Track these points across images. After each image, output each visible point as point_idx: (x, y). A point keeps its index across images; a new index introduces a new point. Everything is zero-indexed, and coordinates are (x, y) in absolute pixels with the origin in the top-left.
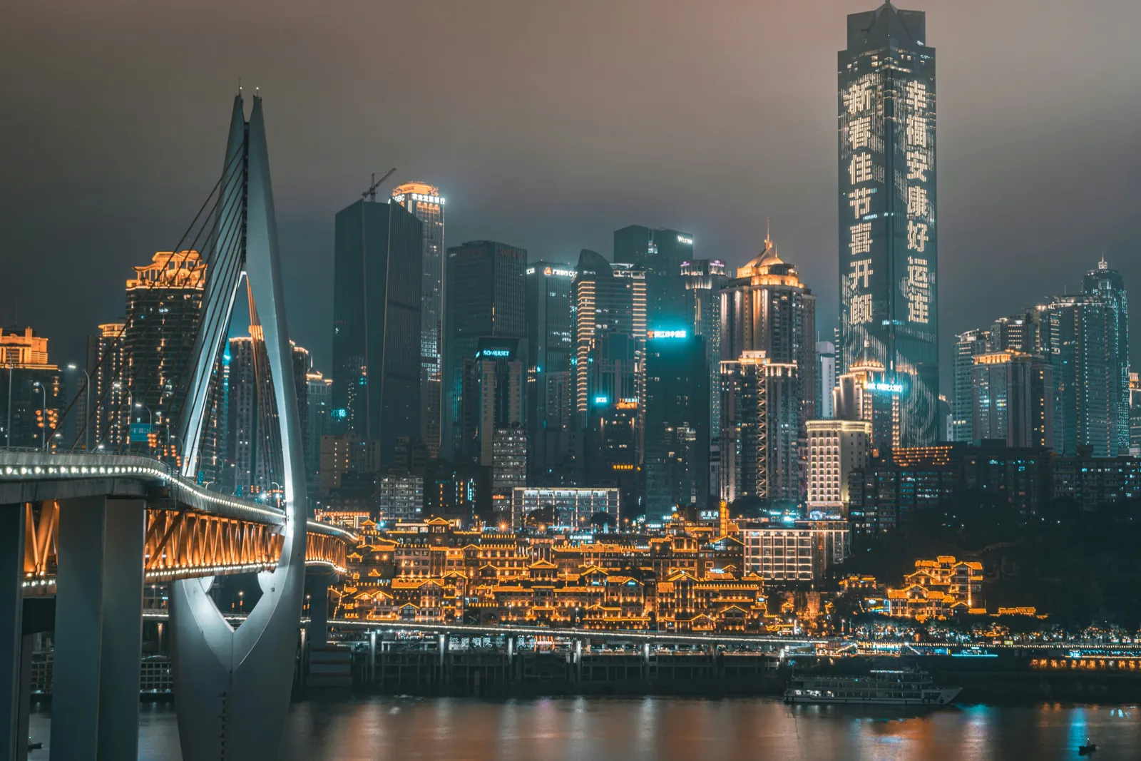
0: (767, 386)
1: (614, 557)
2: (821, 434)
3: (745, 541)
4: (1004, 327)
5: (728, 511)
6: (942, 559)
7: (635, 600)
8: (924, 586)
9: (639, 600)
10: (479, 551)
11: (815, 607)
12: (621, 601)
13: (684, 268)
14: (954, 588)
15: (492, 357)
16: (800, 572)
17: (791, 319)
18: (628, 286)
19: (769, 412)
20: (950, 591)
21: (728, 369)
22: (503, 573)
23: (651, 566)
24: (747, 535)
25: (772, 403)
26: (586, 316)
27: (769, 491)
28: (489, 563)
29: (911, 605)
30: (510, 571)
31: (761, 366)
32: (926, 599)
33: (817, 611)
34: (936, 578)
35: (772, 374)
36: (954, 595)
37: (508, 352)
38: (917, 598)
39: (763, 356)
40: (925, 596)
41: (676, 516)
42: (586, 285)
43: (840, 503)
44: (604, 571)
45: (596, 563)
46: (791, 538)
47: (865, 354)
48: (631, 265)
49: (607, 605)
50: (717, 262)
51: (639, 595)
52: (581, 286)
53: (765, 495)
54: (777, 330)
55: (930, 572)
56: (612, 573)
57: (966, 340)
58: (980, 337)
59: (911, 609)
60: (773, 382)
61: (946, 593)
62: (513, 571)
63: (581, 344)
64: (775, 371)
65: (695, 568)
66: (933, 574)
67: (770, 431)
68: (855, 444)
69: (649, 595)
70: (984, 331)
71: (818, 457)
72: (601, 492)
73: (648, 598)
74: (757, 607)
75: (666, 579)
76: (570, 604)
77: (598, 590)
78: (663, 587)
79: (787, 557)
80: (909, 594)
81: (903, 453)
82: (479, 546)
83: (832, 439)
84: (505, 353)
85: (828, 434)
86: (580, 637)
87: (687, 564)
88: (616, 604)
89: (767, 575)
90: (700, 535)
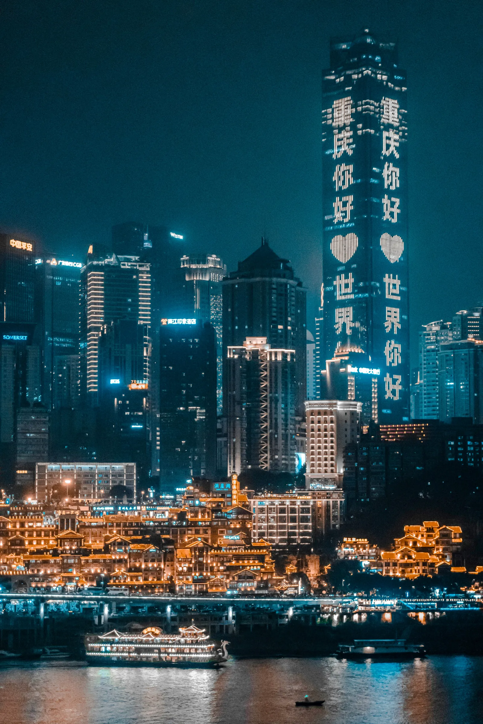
0: (268, 370)
1: (135, 527)
2: (319, 413)
3: (252, 509)
4: (464, 319)
5: (238, 483)
6: (427, 524)
7: (155, 565)
8: (412, 548)
9: (159, 565)
10: (9, 522)
11: (315, 568)
12: (143, 566)
13: (184, 261)
14: (438, 549)
15: (11, 342)
16: (301, 537)
17: (286, 309)
18: (134, 277)
19: (271, 393)
20: (435, 552)
21: (234, 353)
22: (31, 543)
23: (169, 534)
24: (254, 505)
25: (273, 385)
26: (95, 304)
27: (271, 465)
28: (18, 533)
29: (401, 565)
30: (37, 540)
31: (263, 350)
32: (414, 560)
33: (316, 572)
34: (422, 541)
35: (273, 359)
36: (438, 555)
37: (26, 337)
38: (406, 559)
39: (265, 342)
40: (413, 557)
41: (191, 488)
42: (94, 275)
43: (336, 475)
44: (127, 539)
45: (119, 532)
46: (293, 506)
47: (349, 341)
48: (137, 258)
49: (130, 570)
50: (214, 256)
51: (160, 561)
52: (90, 276)
53: (266, 468)
54: (274, 319)
55: (417, 536)
56: (134, 541)
57: (431, 330)
58: (443, 327)
59: (401, 569)
60: (274, 365)
61: (431, 554)
62: (41, 540)
63: (90, 330)
64: (276, 356)
65: (209, 536)
66: (419, 538)
67: (271, 411)
68: (349, 422)
69: (168, 561)
70: (446, 322)
71: (316, 433)
72: (119, 466)
73: (167, 563)
74: (266, 569)
75: (183, 546)
76: (96, 570)
77: (122, 557)
78: (180, 553)
79: (290, 524)
80: (399, 555)
81: (385, 430)
82: (8, 517)
83: (328, 417)
84: (23, 338)
85: (325, 413)
86: (107, 601)
87: (201, 532)
88: (138, 570)
89: (272, 541)
90: (214, 506)
